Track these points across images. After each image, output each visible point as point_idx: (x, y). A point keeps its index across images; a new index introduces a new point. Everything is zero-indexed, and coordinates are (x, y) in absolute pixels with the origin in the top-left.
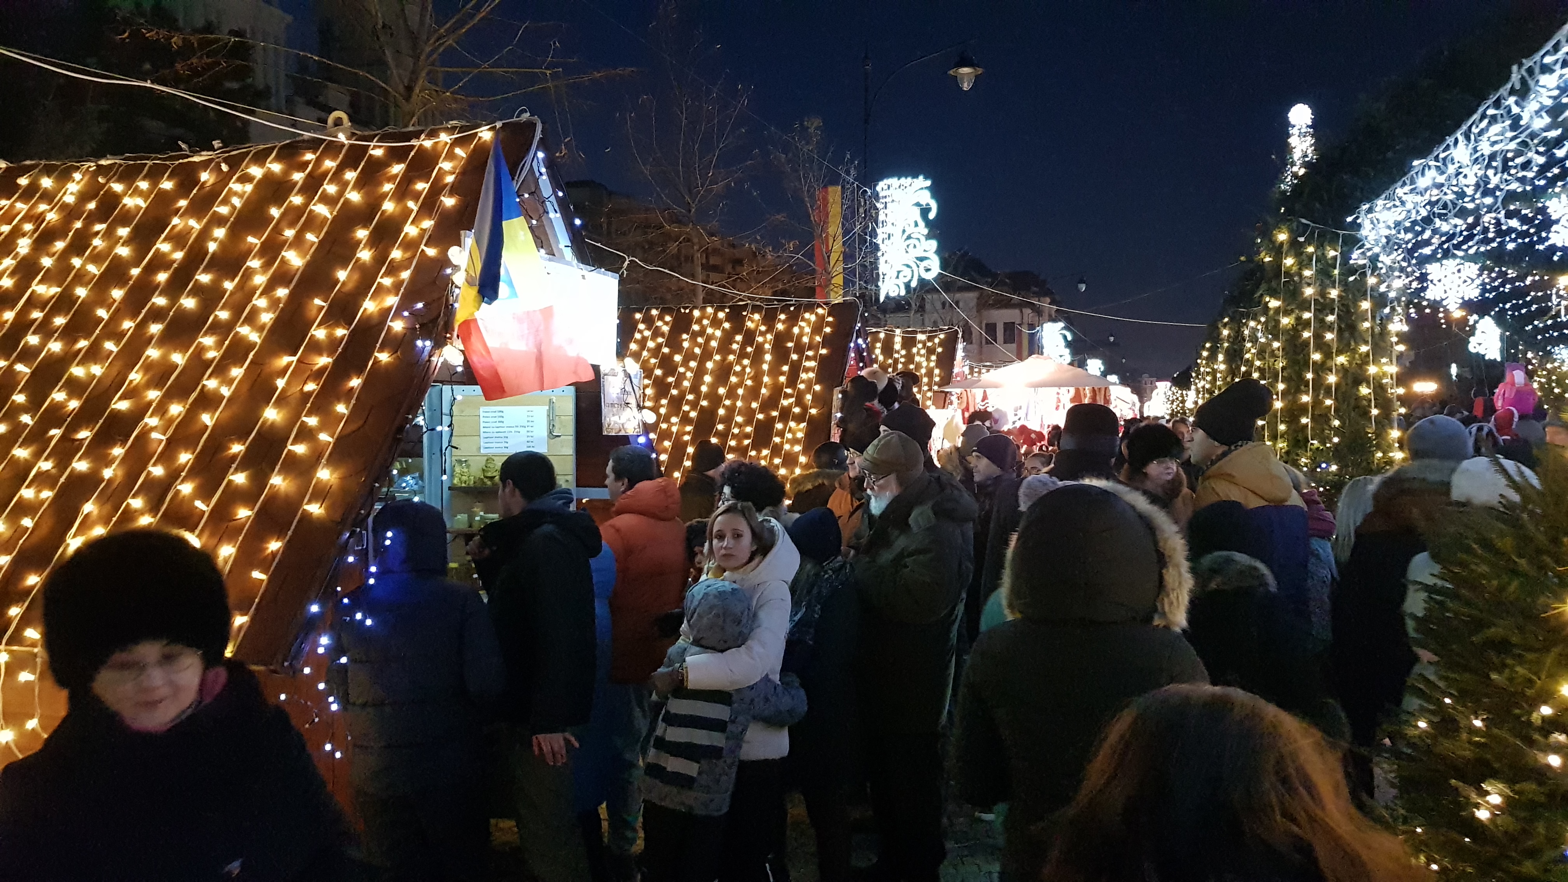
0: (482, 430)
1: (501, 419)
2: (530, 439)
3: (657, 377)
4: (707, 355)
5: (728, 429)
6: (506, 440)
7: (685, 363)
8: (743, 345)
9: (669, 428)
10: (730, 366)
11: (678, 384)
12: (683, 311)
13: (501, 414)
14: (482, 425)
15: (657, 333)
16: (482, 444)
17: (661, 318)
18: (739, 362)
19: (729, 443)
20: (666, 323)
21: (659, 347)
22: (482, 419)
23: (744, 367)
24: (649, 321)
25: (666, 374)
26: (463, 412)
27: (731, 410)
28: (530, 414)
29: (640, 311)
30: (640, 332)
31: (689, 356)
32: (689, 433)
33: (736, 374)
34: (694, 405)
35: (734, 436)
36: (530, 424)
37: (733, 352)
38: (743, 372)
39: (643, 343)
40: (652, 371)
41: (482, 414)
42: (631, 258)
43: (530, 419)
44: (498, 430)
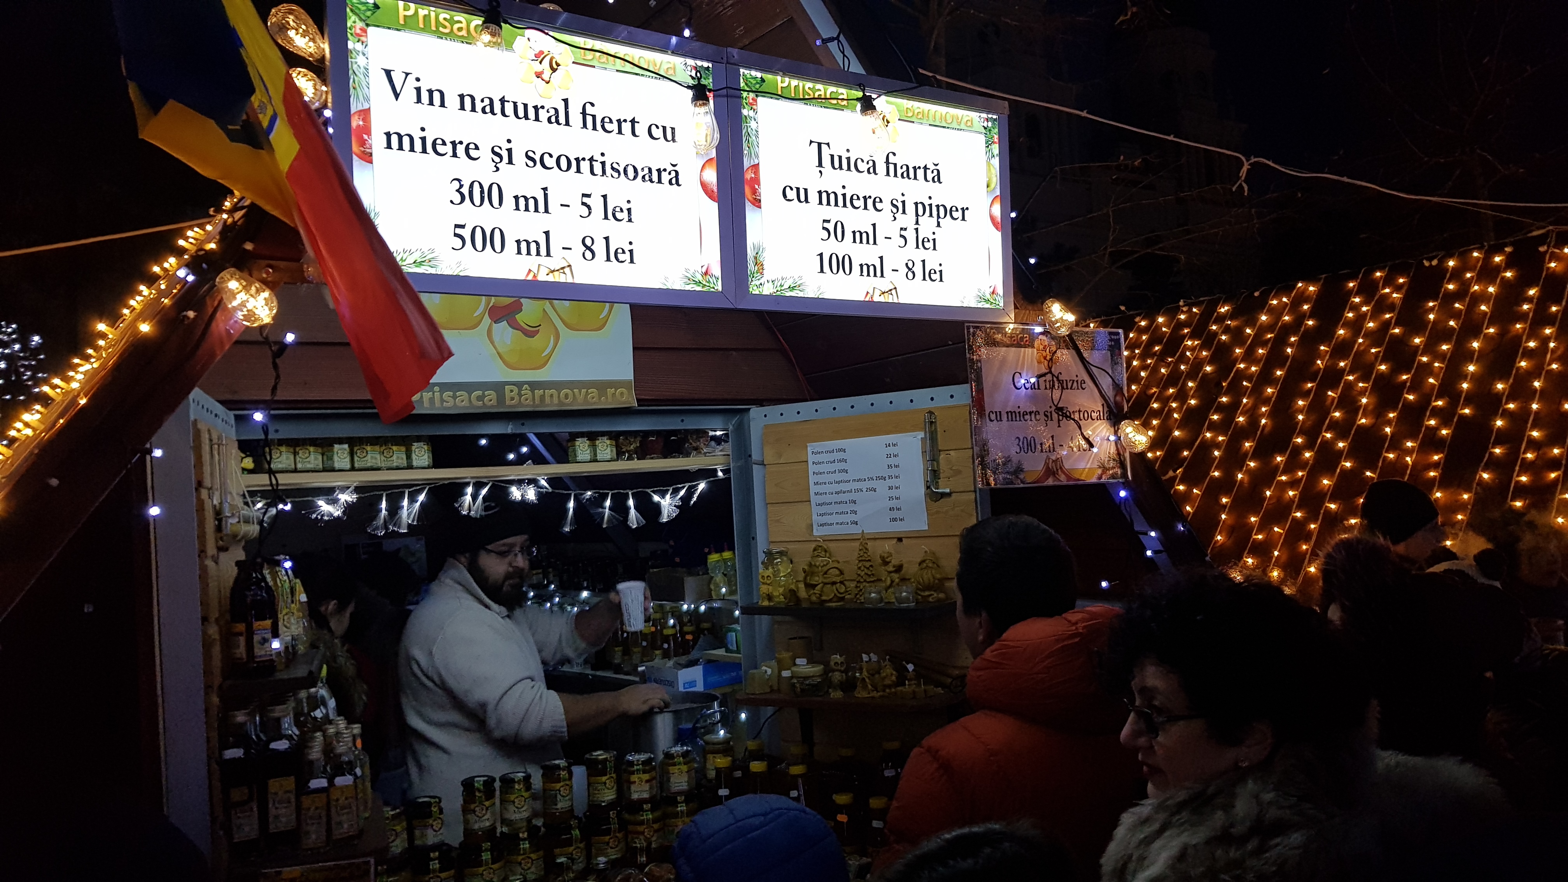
0: (813, 489)
1: (842, 466)
2: (894, 503)
3: (1381, 375)
4: (1471, 327)
5: (1513, 456)
6: (853, 507)
7: (1430, 347)
8: (1541, 303)
9: (1400, 458)
10: (1517, 340)
11: (1416, 385)
12: (1426, 263)
13: (841, 455)
14: (812, 479)
15: (1382, 305)
16: (814, 517)
17: (1388, 281)
18: (1533, 332)
19: (1515, 478)
20: (1398, 288)
21: (1386, 326)
22: (812, 468)
23: (1546, 340)
24: (1368, 290)
25: (1396, 370)
26: (780, 456)
27: (1519, 420)
28: (891, 450)
29: (1352, 278)
30: (1355, 308)
31: (1439, 334)
32: (1435, 466)
33: (1529, 354)
34: (1445, 417)
35: (1527, 467)
36: (893, 472)
37: (1522, 317)
38: (1540, 352)
39: (1356, 326)
40: (1372, 366)
41: (811, 458)
42: (1253, 160)
43: (892, 461)
44: (838, 488)
